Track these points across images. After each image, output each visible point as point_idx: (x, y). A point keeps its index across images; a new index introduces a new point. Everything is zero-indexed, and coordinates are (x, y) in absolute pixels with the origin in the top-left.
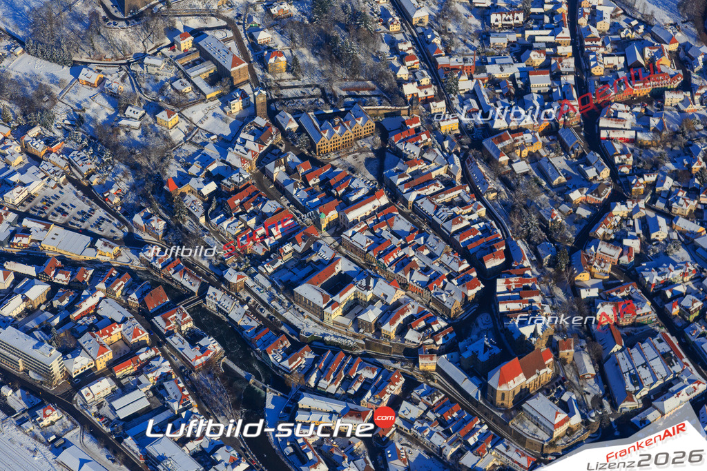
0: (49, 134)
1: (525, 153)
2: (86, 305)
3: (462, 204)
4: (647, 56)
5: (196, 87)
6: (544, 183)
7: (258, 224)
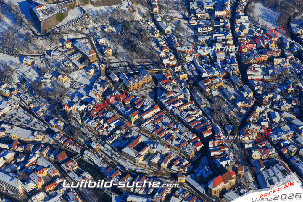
0: (11, 87)
1: (216, 87)
2: (32, 161)
3: (192, 110)
5: (74, 64)
7: (104, 122)
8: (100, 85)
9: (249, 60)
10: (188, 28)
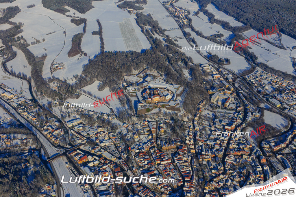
0: (114, 135)
1: (207, 160)
2: (104, 167)
3: (187, 166)
4: (243, 147)
5: (144, 132)
6: (208, 167)
7: (143, 160)
8: (150, 143)
9: (230, 152)
10: (209, 130)
